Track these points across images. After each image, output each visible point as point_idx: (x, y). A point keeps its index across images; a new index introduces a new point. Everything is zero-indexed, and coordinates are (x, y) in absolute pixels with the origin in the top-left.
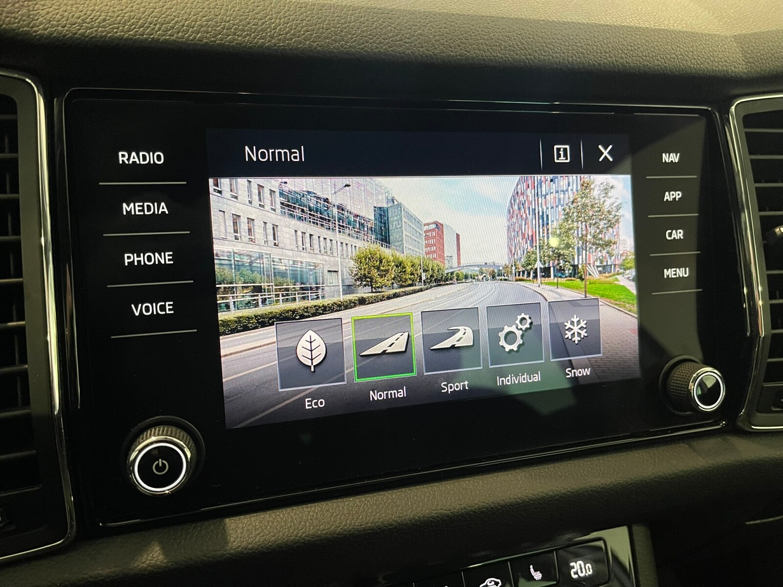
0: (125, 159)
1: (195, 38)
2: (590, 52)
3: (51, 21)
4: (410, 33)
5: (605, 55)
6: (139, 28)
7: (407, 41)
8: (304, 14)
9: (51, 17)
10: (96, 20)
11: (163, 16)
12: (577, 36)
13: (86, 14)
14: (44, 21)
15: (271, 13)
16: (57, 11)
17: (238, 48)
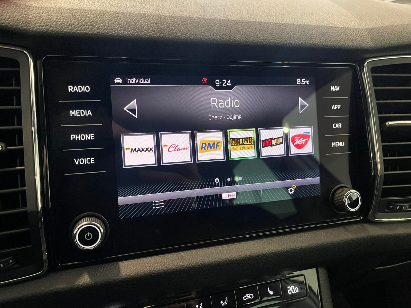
0: (71, 89)
1: (105, 32)
2: (295, 38)
3: (36, 24)
4: (208, 29)
5: (302, 40)
6: (79, 27)
7: (207, 33)
8: (157, 20)
9: (37, 22)
10: (58, 23)
11: (90, 22)
12: (289, 30)
13: (53, 21)
14: (33, 24)
15: (141, 20)
16: (39, 19)
17: (125, 37)
